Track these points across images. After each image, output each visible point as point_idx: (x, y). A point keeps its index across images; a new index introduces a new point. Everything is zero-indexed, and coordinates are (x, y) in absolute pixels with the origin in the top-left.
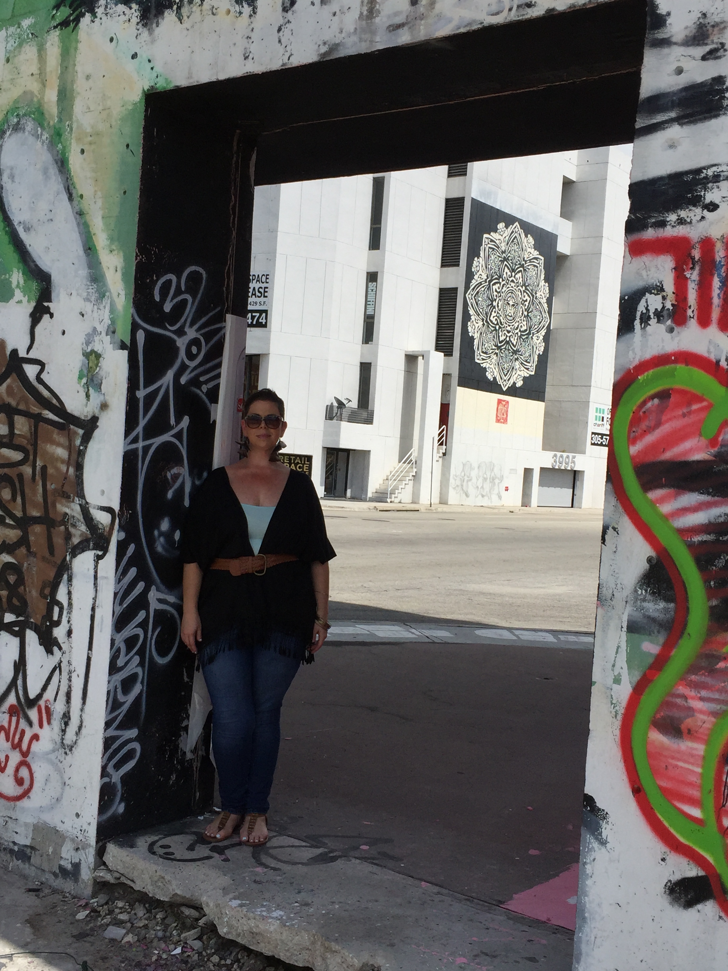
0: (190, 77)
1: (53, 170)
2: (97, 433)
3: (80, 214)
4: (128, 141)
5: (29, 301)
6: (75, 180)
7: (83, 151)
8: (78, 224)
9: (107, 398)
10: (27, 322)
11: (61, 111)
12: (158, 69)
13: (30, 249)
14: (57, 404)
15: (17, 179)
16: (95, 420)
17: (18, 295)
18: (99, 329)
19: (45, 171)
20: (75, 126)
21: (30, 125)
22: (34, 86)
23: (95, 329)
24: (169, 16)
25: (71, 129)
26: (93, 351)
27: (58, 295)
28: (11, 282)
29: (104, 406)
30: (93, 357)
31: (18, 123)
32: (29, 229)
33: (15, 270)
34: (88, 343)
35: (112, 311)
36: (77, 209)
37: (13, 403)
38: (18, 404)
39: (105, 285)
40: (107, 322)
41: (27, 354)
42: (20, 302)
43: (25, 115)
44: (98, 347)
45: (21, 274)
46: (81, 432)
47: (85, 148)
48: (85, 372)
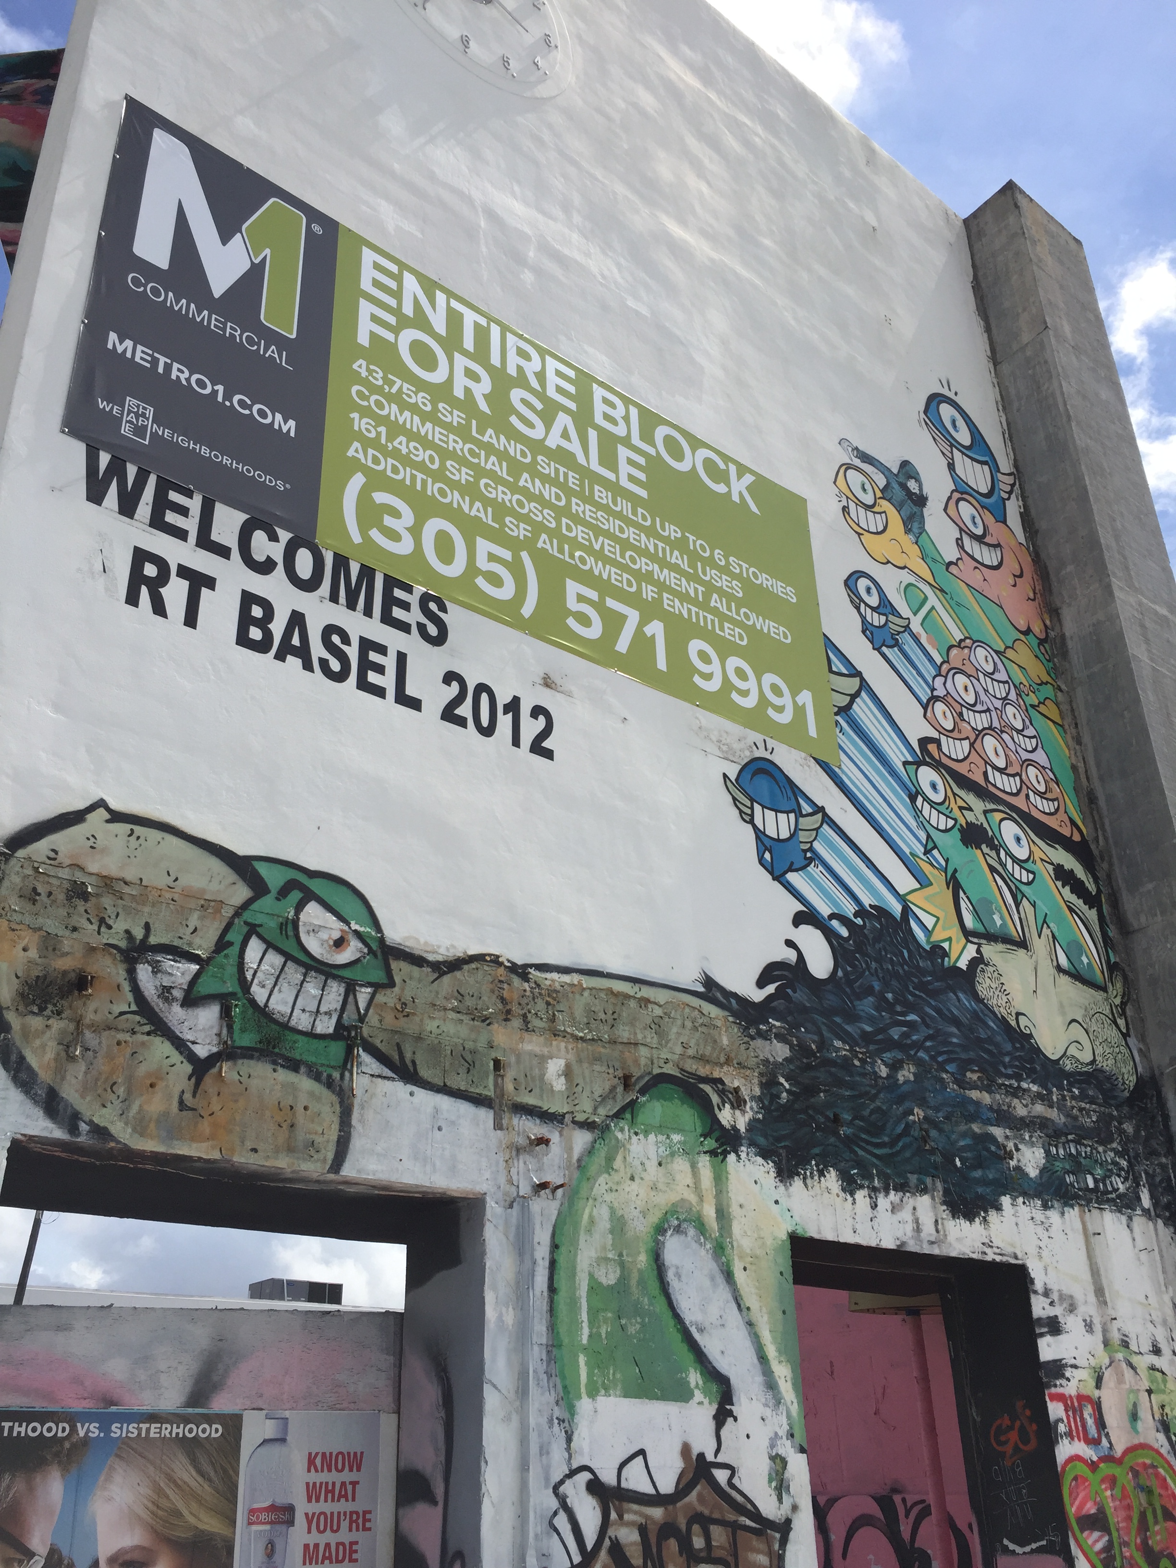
0: (820, 1233)
1: (720, 1280)
2: (792, 1535)
3: (750, 1324)
4: (782, 1270)
5: (710, 1403)
6: (742, 1292)
7: (745, 1269)
8: (749, 1333)
9: (797, 1500)
10: (711, 1425)
11: (721, 1229)
12: (796, 1218)
13: (705, 1350)
14: (752, 1509)
15: (683, 1278)
16: (788, 1522)
17: (698, 1396)
18: (780, 1433)
19: (713, 1279)
20: (735, 1244)
21: (692, 1232)
22: (693, 1198)
23: (776, 1434)
24: (798, 1182)
25: (733, 1246)
26: (777, 1455)
27: (739, 1399)
28: (689, 1382)
29: (795, 1508)
30: (778, 1461)
31: (679, 1226)
32: (702, 1331)
33: (692, 1370)
34: (772, 1446)
35: (789, 1416)
36: (747, 1319)
37: (706, 1512)
38: (711, 1512)
39: (779, 1392)
40: (786, 1427)
41: (716, 1457)
42: (700, 1403)
43: (685, 1220)
44: (782, 1452)
45: (698, 1375)
46: (778, 1535)
47: (748, 1266)
48: (774, 1475)
